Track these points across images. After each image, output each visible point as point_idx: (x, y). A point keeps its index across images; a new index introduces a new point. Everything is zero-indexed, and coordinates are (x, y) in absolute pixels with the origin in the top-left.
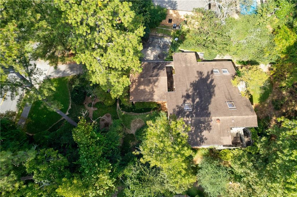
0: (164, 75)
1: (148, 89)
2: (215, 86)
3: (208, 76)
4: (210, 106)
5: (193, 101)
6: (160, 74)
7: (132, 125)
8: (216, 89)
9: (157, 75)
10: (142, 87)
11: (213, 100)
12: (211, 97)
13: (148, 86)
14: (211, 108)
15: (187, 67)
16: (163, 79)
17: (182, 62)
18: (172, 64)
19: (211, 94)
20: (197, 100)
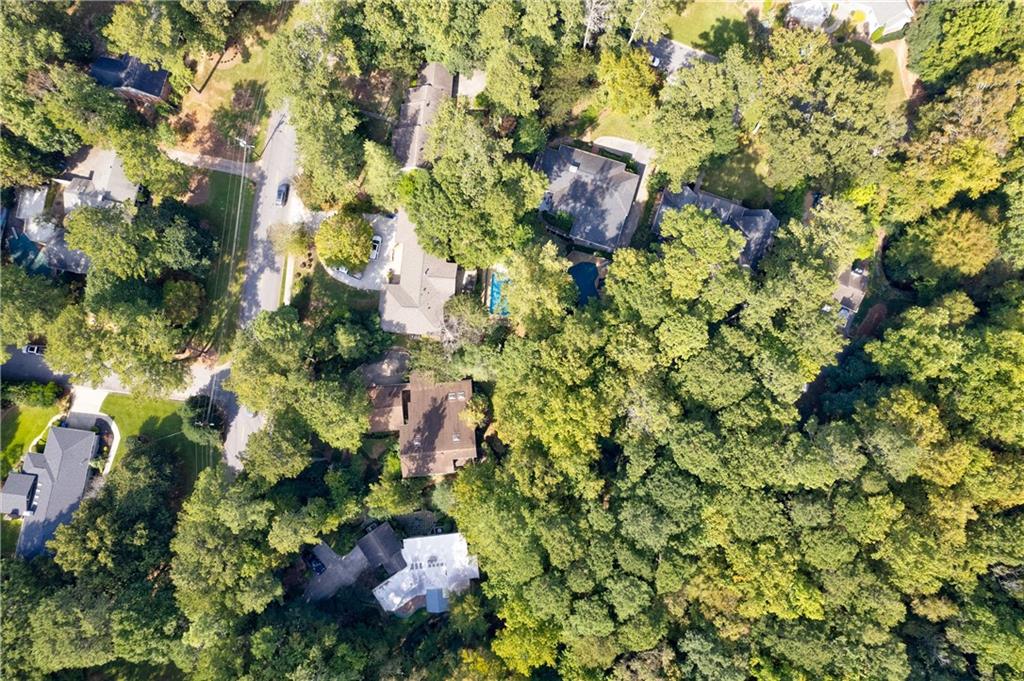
0: (398, 405)
1: (383, 420)
2: (445, 416)
3: (442, 403)
4: (437, 440)
5: (422, 436)
6: (395, 403)
7: (374, 450)
8: (446, 420)
9: (390, 405)
10: (377, 419)
11: (441, 433)
12: (439, 430)
13: (383, 416)
14: (437, 442)
15: (423, 391)
16: (398, 410)
17: (419, 385)
18: (409, 387)
19: (440, 426)
20: (427, 434)
